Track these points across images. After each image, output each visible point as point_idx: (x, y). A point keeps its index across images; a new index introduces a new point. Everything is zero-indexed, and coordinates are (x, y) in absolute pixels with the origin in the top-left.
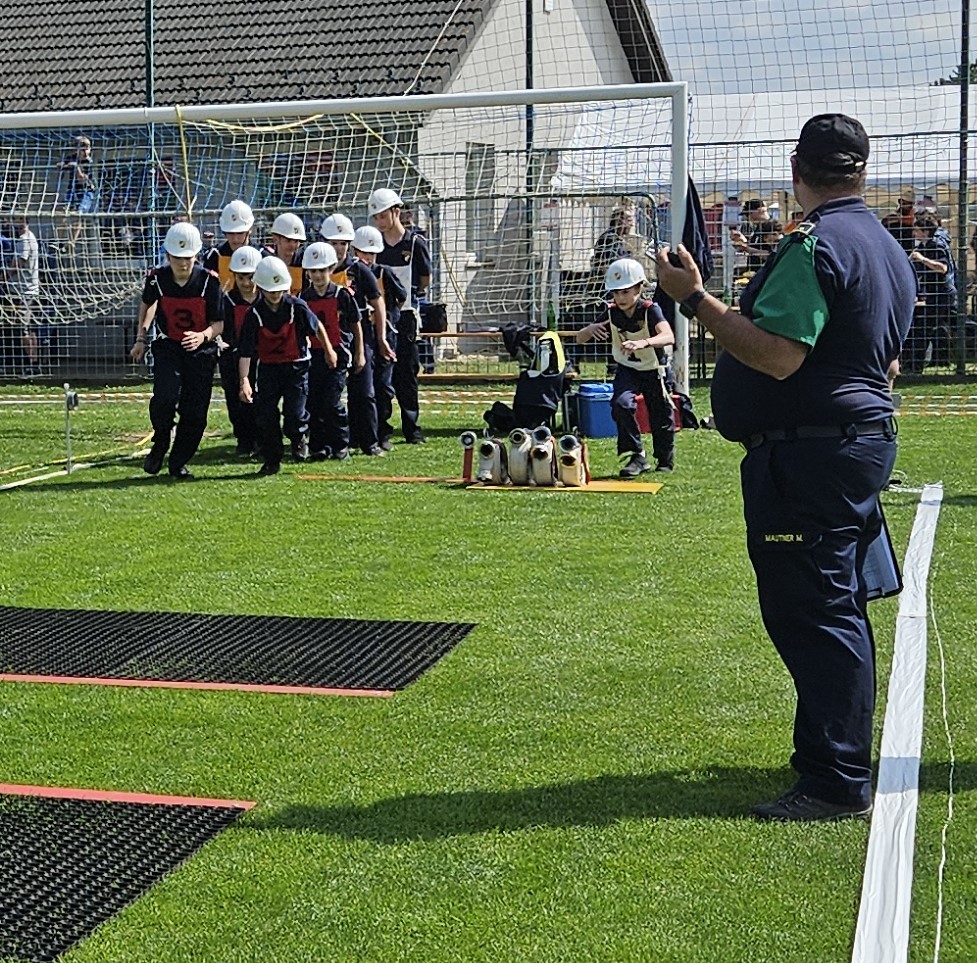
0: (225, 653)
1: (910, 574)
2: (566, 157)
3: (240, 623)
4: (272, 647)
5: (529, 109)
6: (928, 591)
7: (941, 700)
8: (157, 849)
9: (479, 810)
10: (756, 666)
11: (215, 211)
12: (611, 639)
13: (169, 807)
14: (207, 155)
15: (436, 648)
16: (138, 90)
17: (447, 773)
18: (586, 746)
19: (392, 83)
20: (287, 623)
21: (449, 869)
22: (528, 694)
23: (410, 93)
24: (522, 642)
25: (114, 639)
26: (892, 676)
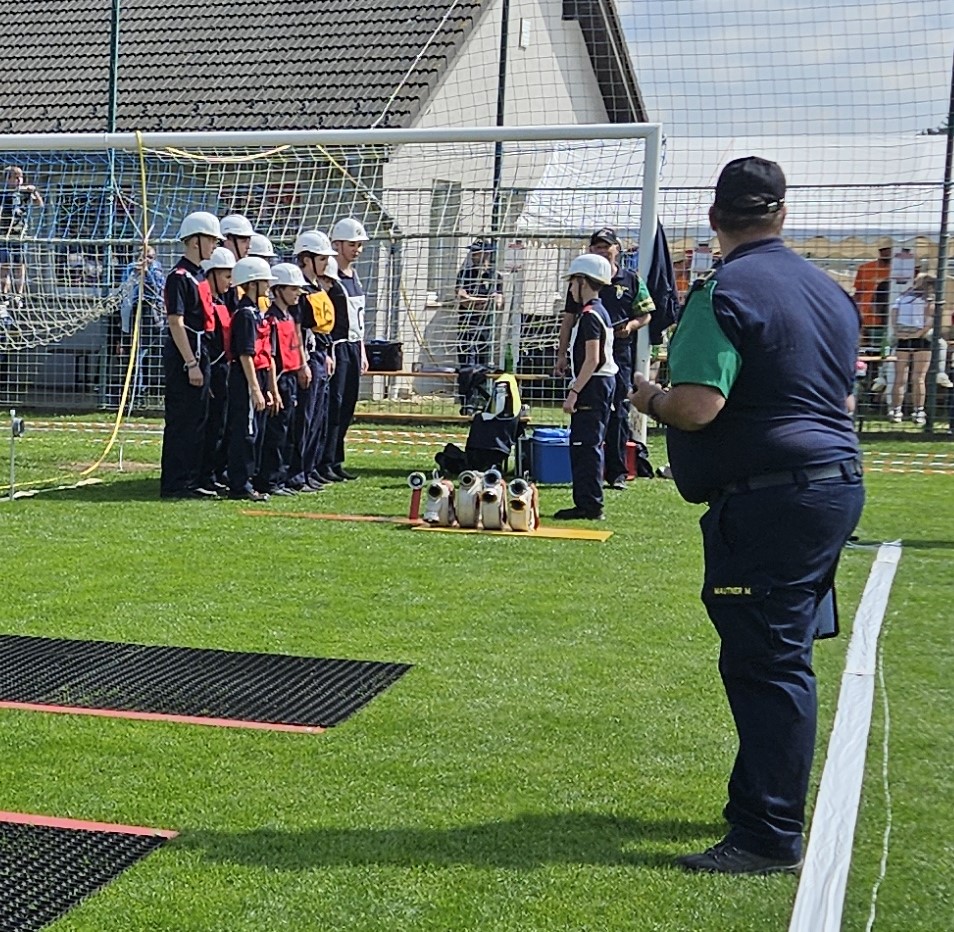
0: (157, 684)
1: (860, 631)
2: (534, 197)
3: (174, 655)
4: (205, 680)
5: (499, 146)
6: (878, 649)
7: (882, 759)
8: (76, 873)
9: (403, 849)
10: (696, 717)
11: (172, 241)
12: (550, 685)
13: (91, 833)
14: (166, 182)
15: (370, 687)
16: (100, 115)
17: (373, 811)
18: (515, 790)
19: (360, 115)
20: (221, 657)
21: (369, 906)
22: (461, 736)
23: (378, 127)
24: (458, 684)
25: (46, 666)
26: (833, 733)
